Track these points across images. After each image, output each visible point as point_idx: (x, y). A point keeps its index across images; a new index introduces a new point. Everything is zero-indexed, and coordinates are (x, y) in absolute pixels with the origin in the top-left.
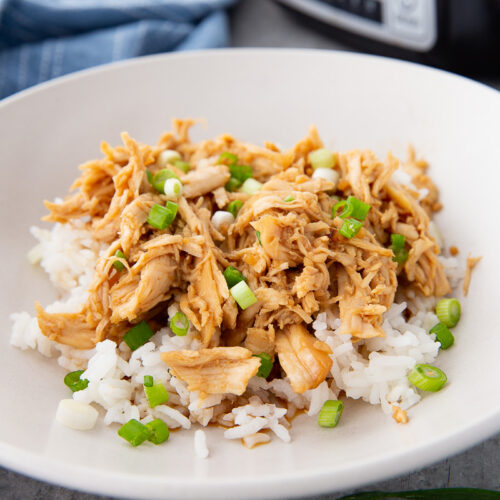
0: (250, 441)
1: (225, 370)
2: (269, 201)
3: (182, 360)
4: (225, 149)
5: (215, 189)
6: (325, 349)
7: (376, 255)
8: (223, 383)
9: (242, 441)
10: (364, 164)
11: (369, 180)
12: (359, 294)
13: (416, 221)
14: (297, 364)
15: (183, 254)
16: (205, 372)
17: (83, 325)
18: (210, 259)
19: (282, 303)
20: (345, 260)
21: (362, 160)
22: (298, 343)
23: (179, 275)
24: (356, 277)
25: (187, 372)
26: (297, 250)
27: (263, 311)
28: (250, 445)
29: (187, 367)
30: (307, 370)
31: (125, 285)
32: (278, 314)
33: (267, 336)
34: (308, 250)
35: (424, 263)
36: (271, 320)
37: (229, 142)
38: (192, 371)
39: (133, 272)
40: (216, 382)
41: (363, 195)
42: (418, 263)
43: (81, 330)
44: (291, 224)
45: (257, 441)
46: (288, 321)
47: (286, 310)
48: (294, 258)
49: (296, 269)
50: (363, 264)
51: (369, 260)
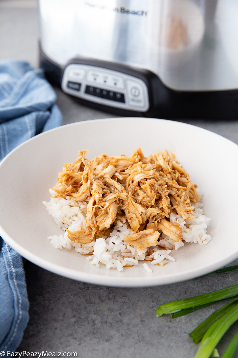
0: (162, 264)
1: (146, 239)
2: (142, 176)
3: (132, 238)
4: (104, 159)
5: (114, 174)
6: (178, 225)
7: (182, 189)
8: (147, 243)
9: (158, 264)
10: (164, 157)
11: (168, 163)
12: (181, 204)
13: (185, 176)
14: (171, 232)
15: (119, 200)
16: (139, 241)
17: (84, 234)
18: (131, 200)
19: (158, 212)
20: (173, 193)
21: (163, 156)
22: (167, 225)
23: (119, 208)
24: (178, 198)
25: (134, 242)
26: (158, 193)
27: (152, 216)
28: (162, 266)
29: (133, 241)
30: (176, 233)
31: (101, 216)
32: (156, 217)
33: (155, 225)
34: (162, 192)
35: (191, 191)
36: (155, 219)
37: (105, 156)
38: (135, 242)
39: (104, 210)
40: (145, 243)
41: (168, 169)
42: (190, 192)
43: (85, 236)
44: (153, 183)
45: (164, 263)
46: (160, 218)
47: (159, 215)
48: (159, 196)
49: (159, 199)
50: (179, 193)
51: (180, 191)
